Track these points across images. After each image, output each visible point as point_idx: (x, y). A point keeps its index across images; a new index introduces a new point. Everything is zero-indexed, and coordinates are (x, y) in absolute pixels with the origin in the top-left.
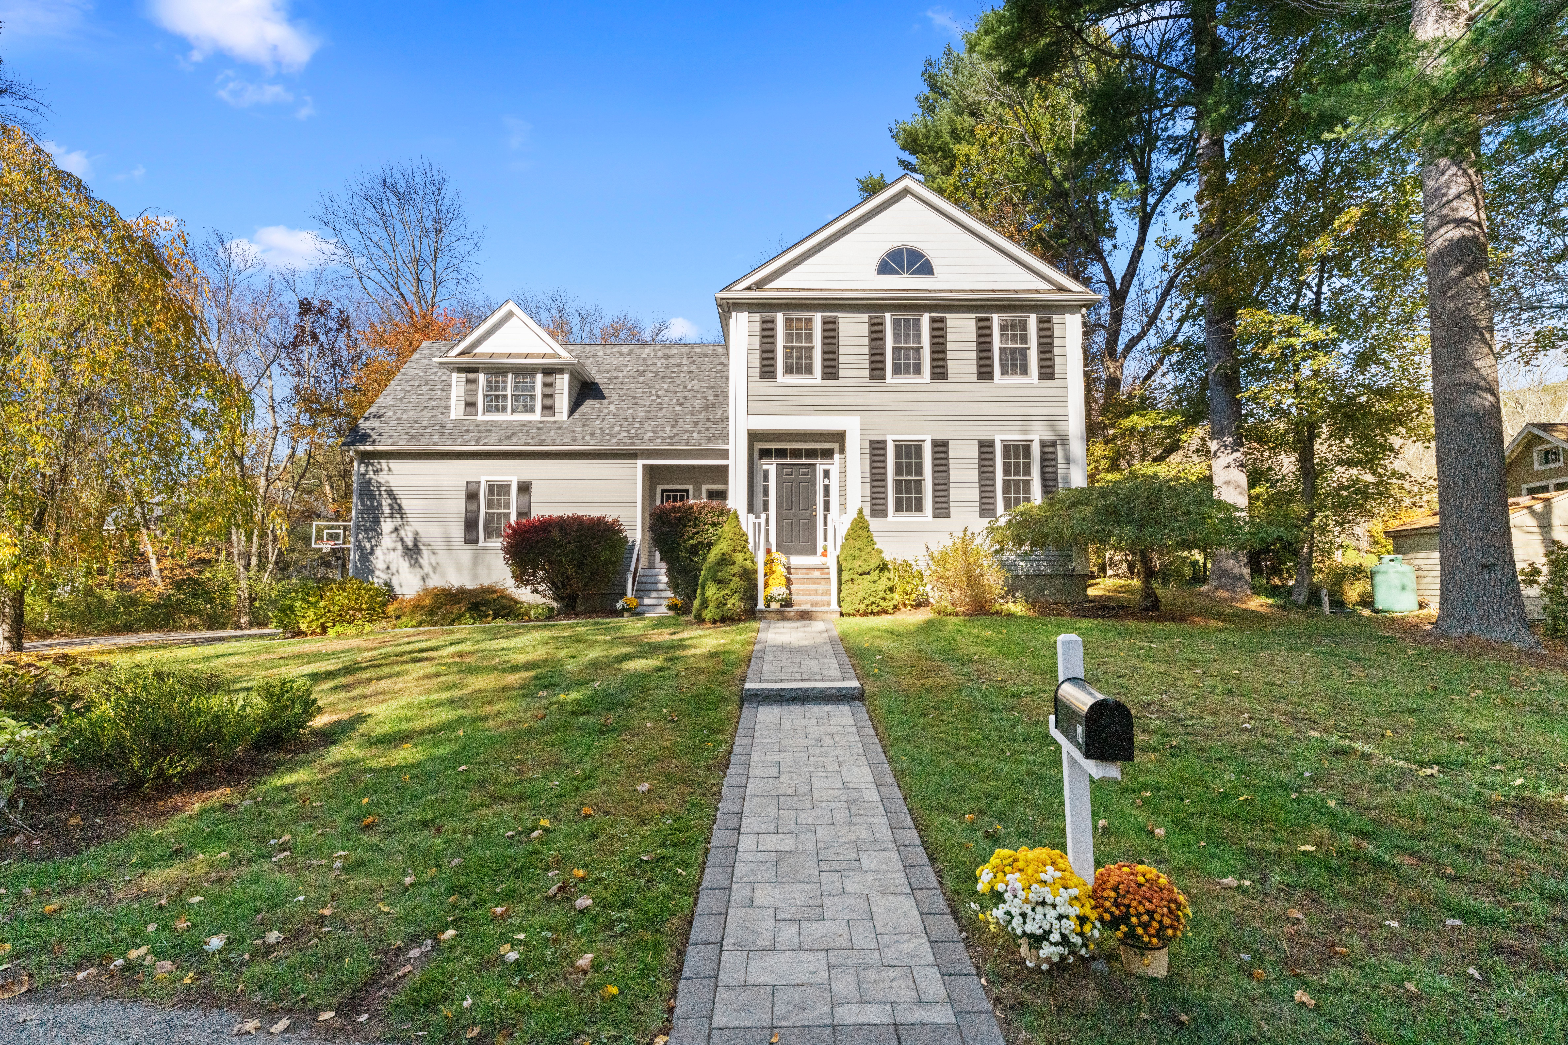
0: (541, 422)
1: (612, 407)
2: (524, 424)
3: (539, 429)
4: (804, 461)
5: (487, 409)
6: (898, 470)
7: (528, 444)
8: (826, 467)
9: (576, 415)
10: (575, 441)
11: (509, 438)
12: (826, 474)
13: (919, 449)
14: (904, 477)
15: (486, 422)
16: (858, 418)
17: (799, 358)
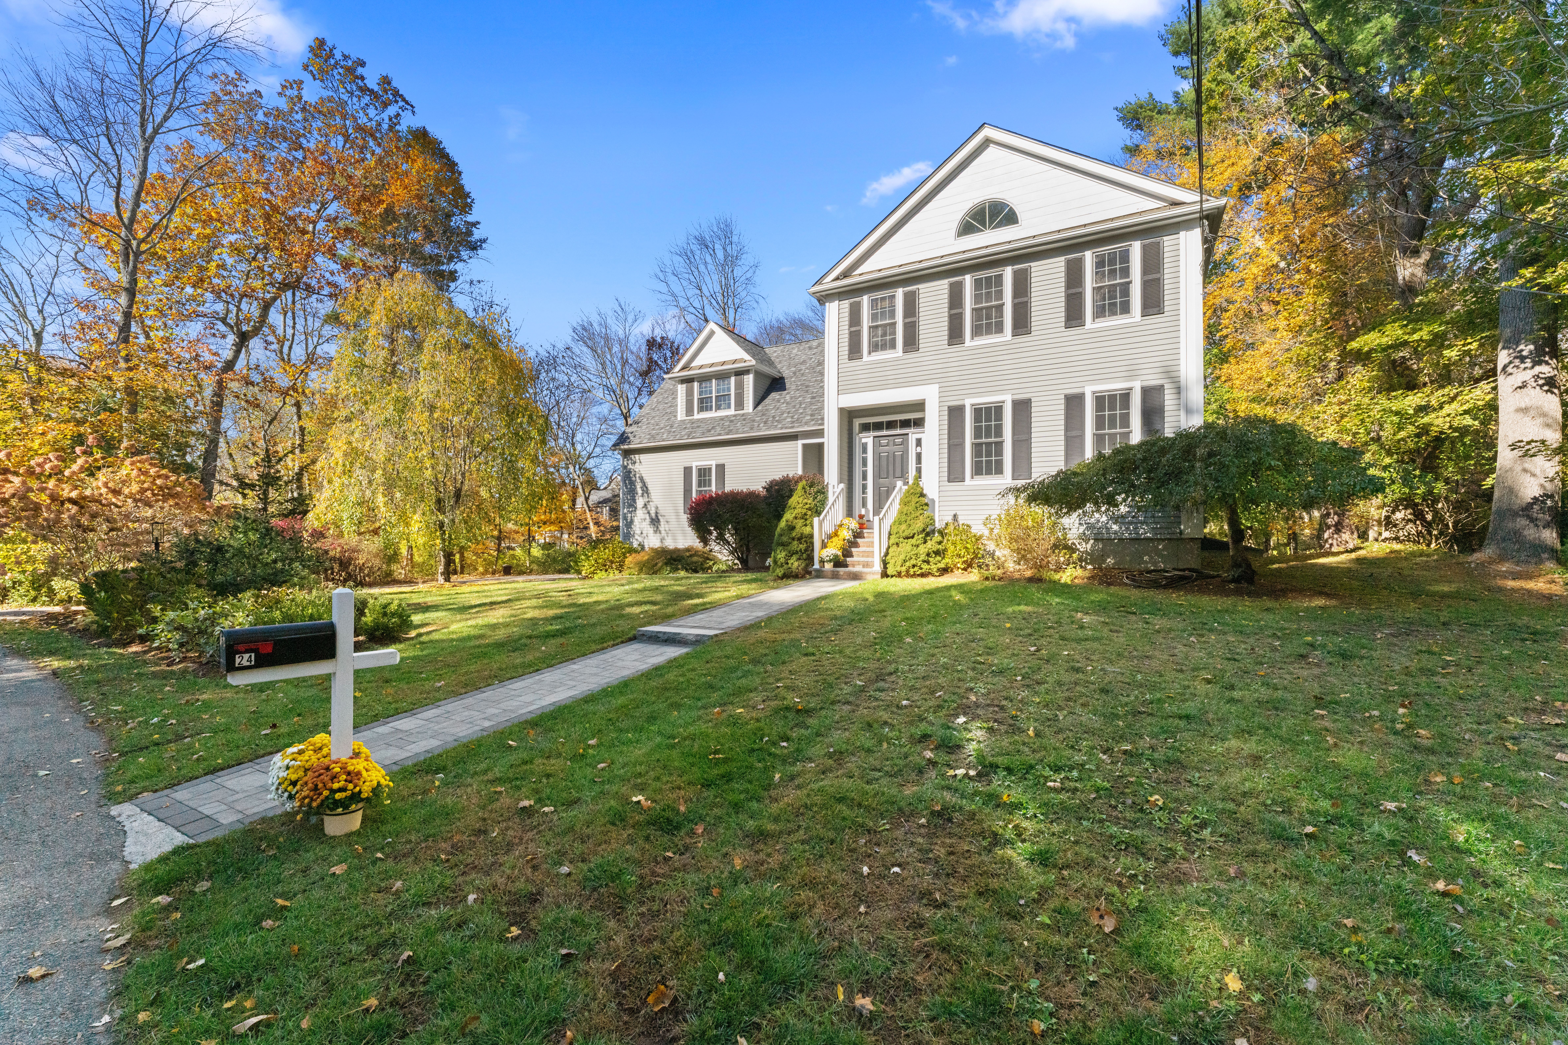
0: (735, 416)
1: (788, 397)
2: (722, 419)
3: (731, 421)
4: (898, 431)
5: (701, 409)
6: (977, 433)
7: (720, 435)
8: (918, 436)
9: (760, 408)
10: (752, 429)
11: (709, 431)
12: (919, 442)
13: (999, 409)
14: (984, 440)
15: (698, 420)
16: (937, 386)
17: (884, 334)
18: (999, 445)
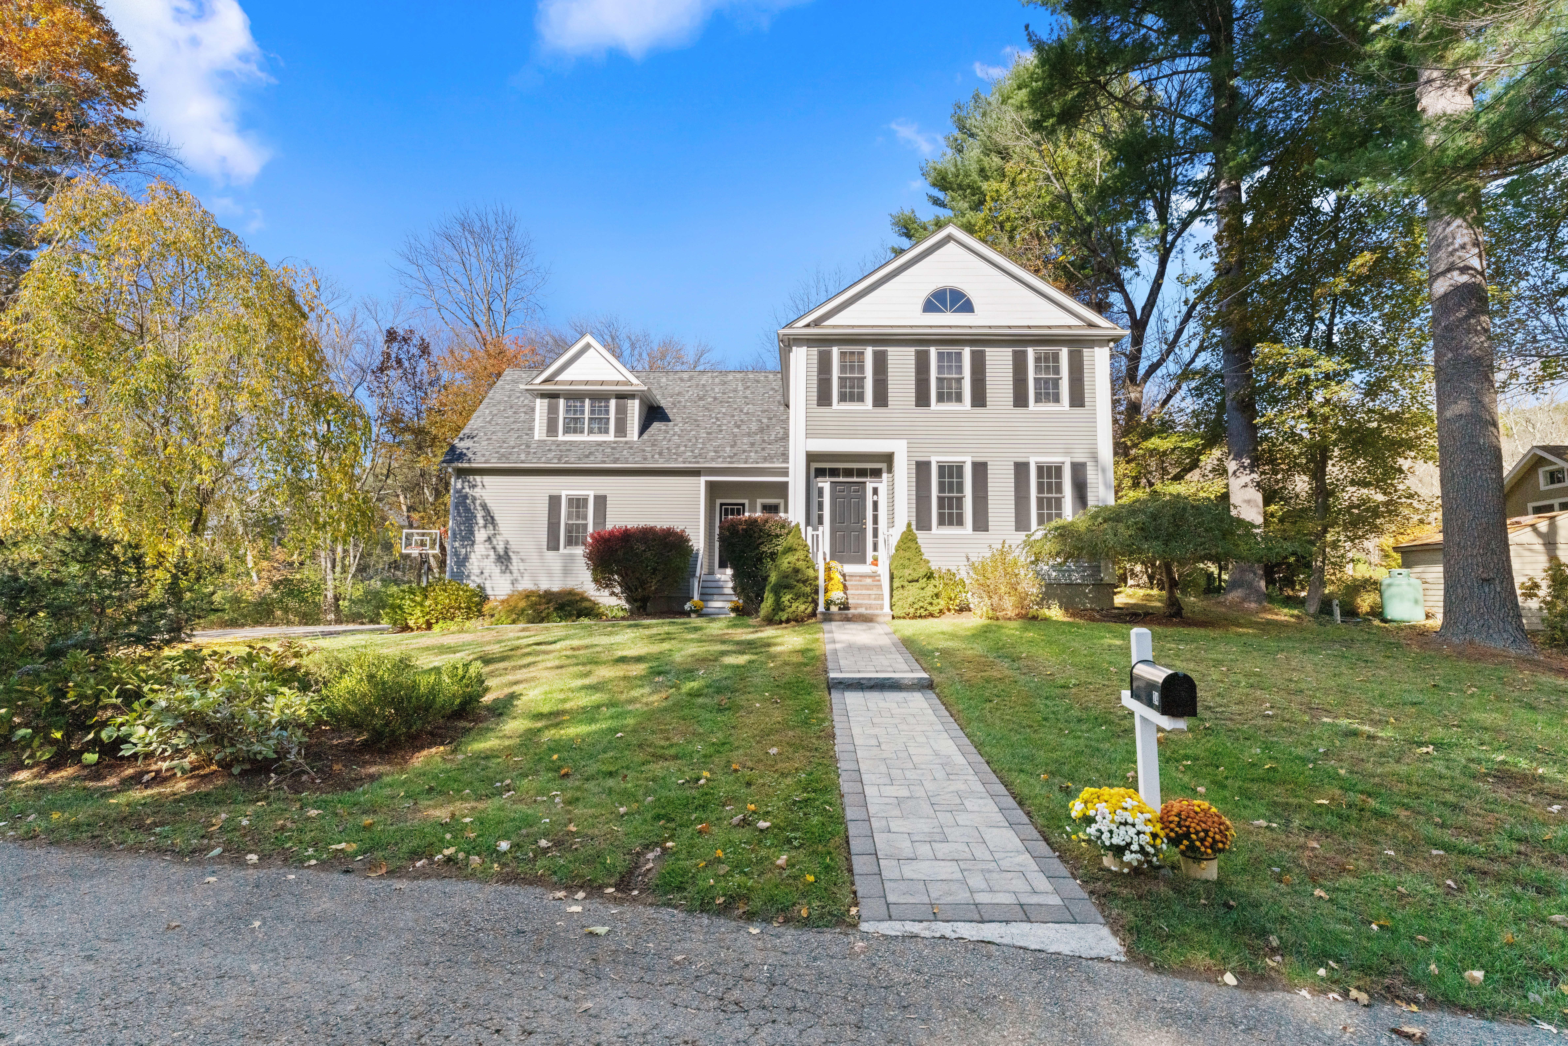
0: (615, 442)
1: (677, 429)
2: (600, 444)
3: (613, 448)
4: (856, 479)
5: (567, 431)
6: (942, 487)
7: (604, 462)
8: (875, 485)
9: (645, 436)
10: (645, 459)
11: (587, 456)
12: (875, 491)
13: (960, 468)
14: (947, 494)
15: (567, 443)
16: (905, 441)
17: (852, 387)
18: (960, 500)
